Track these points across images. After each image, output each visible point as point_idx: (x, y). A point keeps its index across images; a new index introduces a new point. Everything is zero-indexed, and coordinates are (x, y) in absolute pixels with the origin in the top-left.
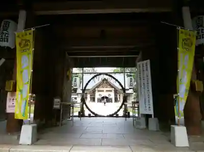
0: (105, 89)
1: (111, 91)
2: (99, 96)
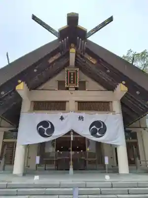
0: (72, 97)
1: (104, 106)
2: (41, 132)
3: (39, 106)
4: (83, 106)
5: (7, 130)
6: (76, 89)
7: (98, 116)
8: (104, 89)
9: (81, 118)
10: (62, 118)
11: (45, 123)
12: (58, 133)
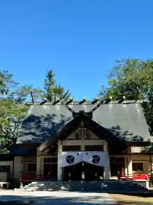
0: (83, 143)
2: (68, 161)
3: (66, 149)
4: (88, 148)
5: (47, 157)
6: (85, 139)
7: (96, 153)
8: (98, 138)
9: (87, 154)
10: (78, 154)
11: (70, 157)
12: (76, 161)
